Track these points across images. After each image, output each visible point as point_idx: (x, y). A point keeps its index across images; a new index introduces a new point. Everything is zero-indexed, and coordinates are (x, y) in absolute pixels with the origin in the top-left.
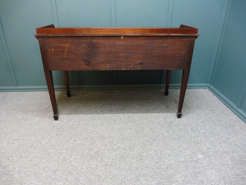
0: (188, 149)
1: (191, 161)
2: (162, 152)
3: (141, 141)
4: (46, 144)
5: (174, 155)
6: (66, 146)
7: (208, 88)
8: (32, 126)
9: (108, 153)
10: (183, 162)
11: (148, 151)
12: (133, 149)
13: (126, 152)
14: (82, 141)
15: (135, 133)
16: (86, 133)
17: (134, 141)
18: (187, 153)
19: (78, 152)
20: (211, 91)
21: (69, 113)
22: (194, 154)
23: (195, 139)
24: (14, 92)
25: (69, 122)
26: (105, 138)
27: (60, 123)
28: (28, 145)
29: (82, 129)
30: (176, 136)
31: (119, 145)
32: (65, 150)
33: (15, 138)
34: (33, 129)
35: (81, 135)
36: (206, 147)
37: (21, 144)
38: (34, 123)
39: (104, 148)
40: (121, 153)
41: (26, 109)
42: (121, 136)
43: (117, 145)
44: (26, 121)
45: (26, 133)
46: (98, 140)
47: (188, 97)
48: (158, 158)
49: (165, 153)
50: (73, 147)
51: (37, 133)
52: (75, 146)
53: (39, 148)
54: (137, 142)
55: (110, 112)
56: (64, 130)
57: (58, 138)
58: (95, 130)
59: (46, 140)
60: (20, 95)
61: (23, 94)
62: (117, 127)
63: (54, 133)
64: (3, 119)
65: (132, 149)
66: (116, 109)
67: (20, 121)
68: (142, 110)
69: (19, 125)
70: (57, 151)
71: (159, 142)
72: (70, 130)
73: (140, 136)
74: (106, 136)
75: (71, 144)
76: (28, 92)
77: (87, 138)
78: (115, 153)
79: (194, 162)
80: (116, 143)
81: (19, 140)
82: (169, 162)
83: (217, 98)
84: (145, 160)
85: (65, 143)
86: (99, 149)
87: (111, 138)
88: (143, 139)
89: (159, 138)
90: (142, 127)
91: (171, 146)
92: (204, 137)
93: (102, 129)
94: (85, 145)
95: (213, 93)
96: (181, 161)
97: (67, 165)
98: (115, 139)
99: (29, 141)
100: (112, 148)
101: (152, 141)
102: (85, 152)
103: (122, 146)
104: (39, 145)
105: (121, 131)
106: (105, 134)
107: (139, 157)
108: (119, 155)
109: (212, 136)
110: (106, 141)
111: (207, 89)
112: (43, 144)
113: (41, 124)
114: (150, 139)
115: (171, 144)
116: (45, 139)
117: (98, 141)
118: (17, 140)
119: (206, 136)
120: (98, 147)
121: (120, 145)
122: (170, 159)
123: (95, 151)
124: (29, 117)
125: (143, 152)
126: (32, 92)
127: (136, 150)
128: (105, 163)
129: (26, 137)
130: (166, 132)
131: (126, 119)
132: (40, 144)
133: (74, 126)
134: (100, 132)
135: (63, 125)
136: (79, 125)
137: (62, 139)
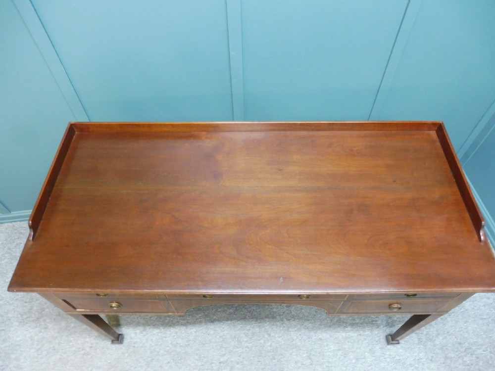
8: (90, 356)
24: (6, 224)
25: (166, 337)
27: (147, 340)
29: (197, 360)
38: (91, 347)
44: (71, 341)
56: (161, 367)
64: (19, 339)
67: (57, 341)
69: (60, 358)
90: (321, 339)
93: (240, 356)
131: (284, 313)
133: (178, 349)
134: (237, 366)
135: (154, 350)
136: (189, 345)
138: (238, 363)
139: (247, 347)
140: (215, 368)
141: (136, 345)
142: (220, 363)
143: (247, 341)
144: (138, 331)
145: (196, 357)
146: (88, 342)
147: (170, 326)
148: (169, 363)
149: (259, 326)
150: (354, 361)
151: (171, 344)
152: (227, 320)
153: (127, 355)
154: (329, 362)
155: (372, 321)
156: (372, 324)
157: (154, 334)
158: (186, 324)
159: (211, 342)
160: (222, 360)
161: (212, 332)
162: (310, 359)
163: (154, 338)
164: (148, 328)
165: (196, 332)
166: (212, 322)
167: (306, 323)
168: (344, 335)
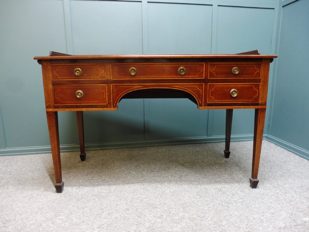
0: (282, 211)
1: (296, 226)
2: (248, 218)
3: (211, 206)
4: (62, 223)
5: (266, 219)
6: (98, 222)
7: (265, 138)
8: (35, 198)
9: (168, 227)
10: (285, 228)
11: (227, 218)
12: (205, 218)
13: (195, 222)
14: (121, 213)
15: (198, 196)
16: (124, 202)
17: (202, 207)
18: (283, 215)
19: (120, 230)
20: (271, 142)
21: (91, 178)
22: (294, 216)
23: (285, 197)
25: (94, 190)
26: (156, 207)
27: (80, 191)
28: (32, 227)
29: (116, 198)
30: (256, 195)
31: (181, 214)
32: (98, 228)
33: (7, 219)
34: (36, 204)
35: (117, 206)
36: (306, 205)
37: (19, 227)
38: (37, 195)
39: (159, 220)
40: (189, 225)
41: (21, 177)
42: (179, 201)
43: (178, 215)
44: (23, 193)
45: (26, 209)
46: (146, 210)
47: (246, 150)
48: (246, 226)
49: (254, 219)
50: (109, 223)
51: (45, 208)
52: (112, 221)
53: (52, 229)
54: (206, 208)
55: (151, 173)
56: (88, 201)
57: (81, 212)
58: (136, 197)
59: (62, 217)
60: (9, 160)
61: (14, 159)
62: (169, 190)
63: (73, 206)
65: (203, 218)
66: (158, 168)
67: (13, 193)
68: (194, 168)
69: (12, 199)
71: (238, 205)
72: (97, 200)
73: (207, 199)
74: (157, 204)
75: (106, 220)
76: (21, 156)
77: (128, 209)
78: (180, 226)
79: (302, 227)
80: (176, 212)
81: (15, 220)
82: (264, 230)
83: (283, 149)
84: (230, 230)
85: (95, 219)
86: (152, 222)
87: (165, 205)
88: (212, 204)
89: (235, 199)
90: (205, 188)
91: (257, 208)
92: (294, 193)
93: (148, 195)
94: (127, 219)
95: (274, 143)
96: (282, 227)
98: (172, 206)
99: (32, 220)
100: (172, 220)
101: (227, 205)
102: (132, 228)
103: (187, 215)
104: (52, 225)
105: (176, 195)
106: (155, 202)
107: (218, 228)
108: (188, 229)
109: (304, 191)
110: (159, 210)
111: (265, 140)
112: (59, 223)
113: (50, 195)
114: (222, 202)
115: (254, 205)
116: (60, 216)
117: (147, 212)
118: (10, 220)
119: (295, 192)
120: (149, 219)
121: (184, 214)
122: (264, 225)
123: (147, 226)
124: (27, 187)
125: (221, 220)
126: (28, 155)
127: (209, 219)
129: (26, 215)
130: (241, 191)
131: (177, 180)
132: (53, 223)
133: (102, 194)
134: (146, 199)
135: (84, 195)
136: (110, 192)
137: (89, 214)
139: (152, 192)
140: (128, 200)
141: (71, 193)
142: (133, 198)
143: (152, 190)
144: (74, 188)
146: (36, 193)
147: (98, 186)
148: (94, 199)
149: (161, 184)
150: (231, 195)
151: (97, 192)
152: (138, 183)
156: (238, 182)
157: (85, 189)
158: (110, 185)
159: (126, 191)
161: (127, 187)
164: (81, 187)
165: (116, 187)
166: (127, 184)
167: (194, 183)
168: (221, 186)
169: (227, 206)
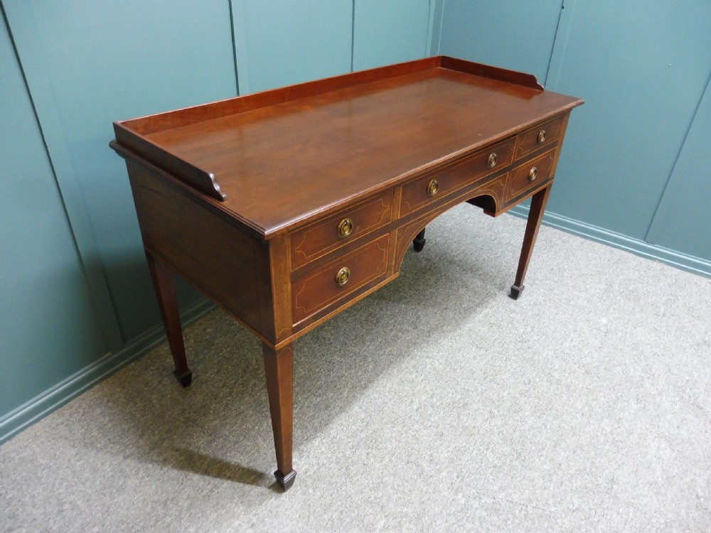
0: (576, 321)
1: (606, 336)
2: (565, 352)
3: (514, 358)
5: (579, 343)
6: (441, 486)
9: (520, 423)
11: (550, 366)
12: (531, 381)
13: (533, 395)
14: (442, 447)
15: (483, 351)
16: (416, 426)
17: (509, 367)
18: (584, 327)
23: (556, 296)
25: (335, 438)
26: (466, 404)
29: (393, 427)
31: (505, 394)
36: (584, 300)
38: (253, 525)
39: (499, 422)
40: (532, 404)
42: (475, 375)
43: (503, 397)
46: (464, 418)
48: (577, 366)
49: (570, 350)
50: (456, 475)
52: (454, 468)
54: (515, 365)
55: (364, 344)
57: (391, 491)
58: (416, 404)
59: (381, 524)
62: (437, 363)
65: (532, 384)
66: (359, 327)
70: (449, 515)
71: (535, 338)
72: (373, 451)
73: (497, 349)
74: (458, 397)
75: (444, 474)
77: (441, 435)
78: (528, 413)
79: (610, 334)
80: (496, 395)
82: (594, 360)
84: (572, 382)
85: (428, 484)
86: (496, 430)
87: (471, 393)
88: (511, 353)
89: (522, 330)
90: (470, 330)
91: (554, 331)
92: (557, 285)
93: (427, 391)
94: (463, 449)
96: (600, 346)
97: (517, 512)
98: (480, 389)
100: (509, 410)
101: (525, 345)
103: (511, 391)
105: (458, 366)
106: (450, 395)
107: (559, 386)
109: (562, 277)
110: (475, 406)
114: (516, 343)
115: (549, 329)
116: (372, 524)
117: (467, 420)
119: (556, 282)
120: (488, 429)
122: (587, 353)
124: (191, 530)
125: (550, 374)
128: (549, 443)
130: (511, 312)
133: (363, 435)
134: (435, 399)
135: (337, 458)
136: (368, 423)
137: (406, 484)
138: (432, 397)
139: (422, 381)
140: (417, 419)
141: (311, 472)
142: (417, 410)
143: (416, 377)
145: (389, 426)
146: (240, 525)
147: (326, 425)
148: (368, 454)
149: (412, 358)
150: (510, 326)
151: (348, 437)
152: (377, 375)
153: (311, 491)
154: (496, 339)
155: (487, 294)
156: (489, 296)
157: (318, 446)
158: (343, 409)
159: (386, 403)
160: (415, 407)
161: (376, 395)
162: (481, 348)
163: (323, 449)
165: (360, 408)
166: (366, 387)
167: (445, 328)
168: (481, 315)
169: (529, 348)
